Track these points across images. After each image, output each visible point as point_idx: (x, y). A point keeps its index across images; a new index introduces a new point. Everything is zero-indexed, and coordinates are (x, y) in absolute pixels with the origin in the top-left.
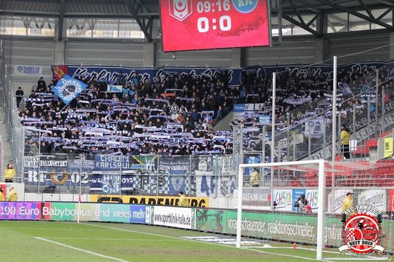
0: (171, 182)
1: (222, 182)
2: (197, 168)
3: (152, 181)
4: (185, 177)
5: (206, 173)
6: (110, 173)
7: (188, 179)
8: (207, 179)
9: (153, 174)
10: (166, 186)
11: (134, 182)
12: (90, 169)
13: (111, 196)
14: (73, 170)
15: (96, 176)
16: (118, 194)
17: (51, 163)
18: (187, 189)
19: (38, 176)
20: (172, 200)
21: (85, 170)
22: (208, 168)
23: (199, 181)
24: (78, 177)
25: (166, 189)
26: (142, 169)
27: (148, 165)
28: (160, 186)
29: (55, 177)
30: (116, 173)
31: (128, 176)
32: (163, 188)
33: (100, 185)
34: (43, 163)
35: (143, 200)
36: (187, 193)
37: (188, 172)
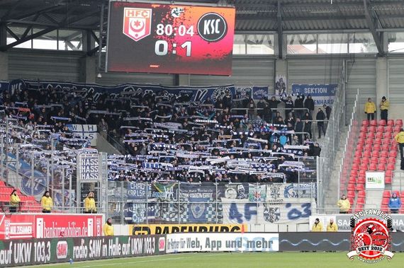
0: (190, 210)
1: (266, 209)
2: (223, 196)
3: (171, 209)
4: (207, 205)
5: (236, 201)
6: (138, 201)
7: (211, 206)
8: (238, 206)
9: (172, 202)
10: (185, 213)
11: (155, 210)
16: (146, 223)
18: (210, 216)
20: (195, 228)
22: (238, 195)
23: (226, 210)
25: (185, 217)
26: (161, 197)
28: (179, 214)
30: (142, 201)
31: (150, 205)
32: (182, 216)
35: (167, 229)
36: (210, 220)
37: (211, 199)
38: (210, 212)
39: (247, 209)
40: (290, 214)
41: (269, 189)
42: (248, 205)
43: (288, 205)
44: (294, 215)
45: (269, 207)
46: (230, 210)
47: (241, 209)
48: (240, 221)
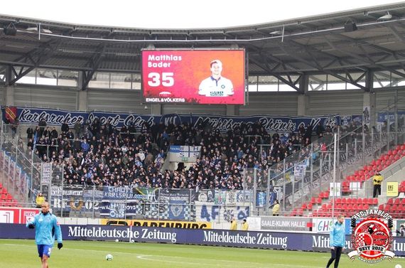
0: (170, 210)
1: (225, 211)
2: (197, 200)
3: (153, 209)
4: (184, 206)
5: (206, 204)
6: (117, 201)
7: (187, 207)
8: (208, 208)
9: (153, 203)
10: (166, 212)
11: (137, 209)
12: (100, 198)
13: (118, 220)
14: (87, 198)
15: (105, 204)
16: (124, 218)
17: (71, 193)
18: (186, 215)
19: (61, 203)
20: (173, 224)
21: (96, 199)
22: (208, 199)
23: (198, 211)
24: (91, 204)
25: (166, 215)
26: (143, 199)
27: (149, 195)
28: (161, 212)
29: (73, 204)
30: (121, 201)
31: (132, 204)
32: (163, 214)
33: (108, 211)
34: (64, 193)
35: (145, 224)
36: (186, 218)
37: (187, 202)
38: (187, 213)
39: (213, 211)
40: (239, 214)
41: (227, 194)
42: (214, 207)
43: (239, 208)
44: (241, 216)
45: (227, 209)
46: (202, 211)
47: (209, 211)
48: (209, 220)
